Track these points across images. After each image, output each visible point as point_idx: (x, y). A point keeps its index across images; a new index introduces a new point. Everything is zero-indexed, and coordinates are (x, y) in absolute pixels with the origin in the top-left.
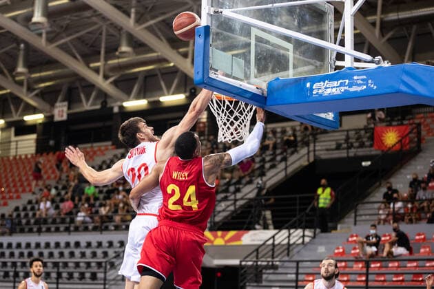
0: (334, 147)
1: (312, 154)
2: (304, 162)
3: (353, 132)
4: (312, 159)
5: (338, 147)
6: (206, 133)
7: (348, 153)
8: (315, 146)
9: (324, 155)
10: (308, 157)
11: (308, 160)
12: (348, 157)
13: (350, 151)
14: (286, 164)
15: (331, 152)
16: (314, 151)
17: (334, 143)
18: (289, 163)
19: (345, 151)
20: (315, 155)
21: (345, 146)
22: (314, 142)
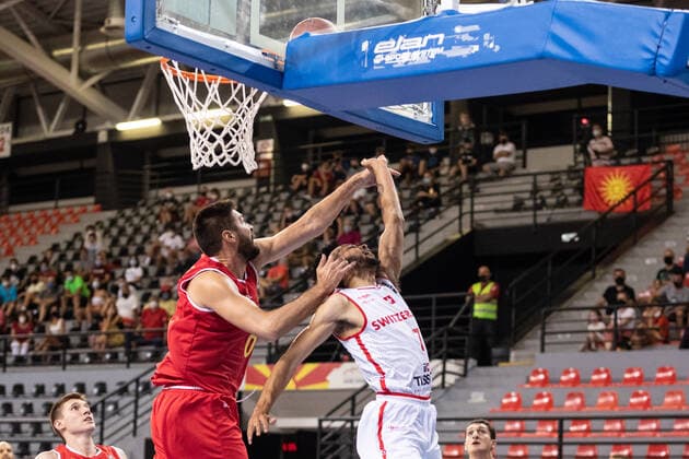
0: (510, 205)
1: (466, 219)
2: (453, 235)
3: (548, 177)
4: (466, 230)
5: (518, 206)
6: (272, 180)
7: (535, 216)
8: (472, 205)
9: (491, 222)
10: (460, 224)
11: (460, 232)
12: (536, 225)
13: (538, 213)
14: (417, 237)
15: (504, 215)
16: (472, 213)
17: (511, 197)
18: (422, 236)
19: (531, 213)
20: (472, 221)
21: (529, 203)
22: (472, 197)
